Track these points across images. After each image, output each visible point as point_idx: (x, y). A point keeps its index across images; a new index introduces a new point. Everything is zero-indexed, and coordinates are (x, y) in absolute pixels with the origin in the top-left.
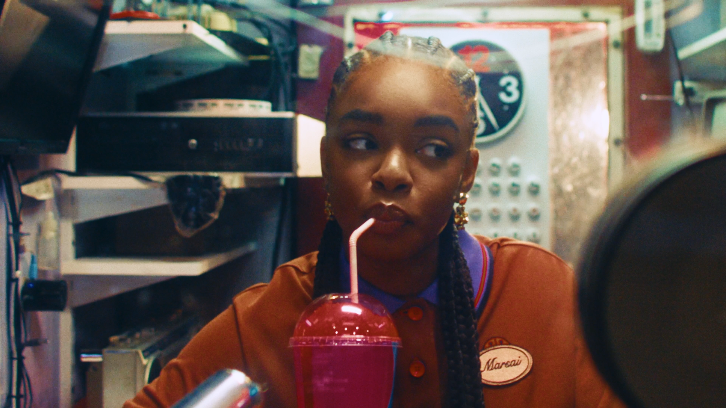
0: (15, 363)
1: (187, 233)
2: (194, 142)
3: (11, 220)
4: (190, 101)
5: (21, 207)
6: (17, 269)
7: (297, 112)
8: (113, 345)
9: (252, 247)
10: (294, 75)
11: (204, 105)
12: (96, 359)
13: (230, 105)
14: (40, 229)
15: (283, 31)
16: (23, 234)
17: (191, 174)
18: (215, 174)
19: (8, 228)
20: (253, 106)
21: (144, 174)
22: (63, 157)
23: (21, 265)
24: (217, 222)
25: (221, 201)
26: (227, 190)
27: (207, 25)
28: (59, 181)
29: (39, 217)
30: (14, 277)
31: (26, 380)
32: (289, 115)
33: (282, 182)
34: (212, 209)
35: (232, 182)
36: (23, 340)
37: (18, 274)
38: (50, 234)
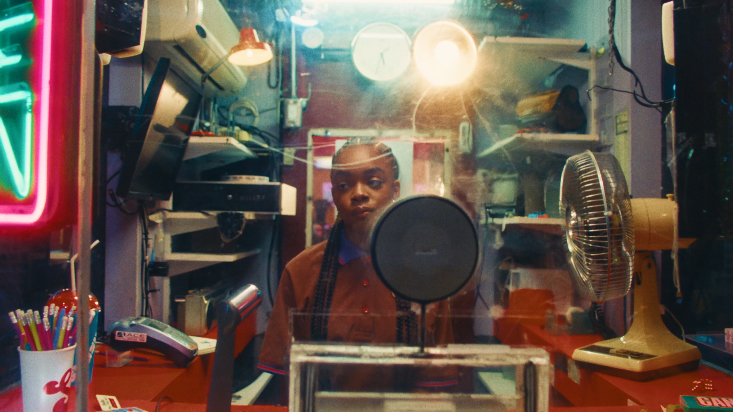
0: (145, 300)
1: (227, 241)
2: (230, 196)
3: (144, 232)
4: (229, 176)
5: (149, 226)
6: (146, 255)
7: (282, 181)
8: (190, 294)
9: (258, 251)
10: (281, 164)
11: (236, 178)
12: (183, 300)
13: (249, 178)
14: (156, 238)
15: (275, 140)
16: (149, 239)
17: (229, 212)
18: (241, 212)
19: (142, 236)
20: (260, 179)
21: (206, 212)
22: (166, 202)
23: (148, 253)
24: (241, 235)
25: (244, 226)
26: (246, 220)
27: (237, 138)
28: (164, 214)
29: (155, 232)
30: (145, 259)
31: (150, 309)
32: (278, 184)
33: (274, 218)
34: (239, 229)
35: (249, 215)
36: (149, 289)
37: (147, 257)
38: (161, 240)
